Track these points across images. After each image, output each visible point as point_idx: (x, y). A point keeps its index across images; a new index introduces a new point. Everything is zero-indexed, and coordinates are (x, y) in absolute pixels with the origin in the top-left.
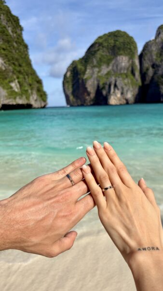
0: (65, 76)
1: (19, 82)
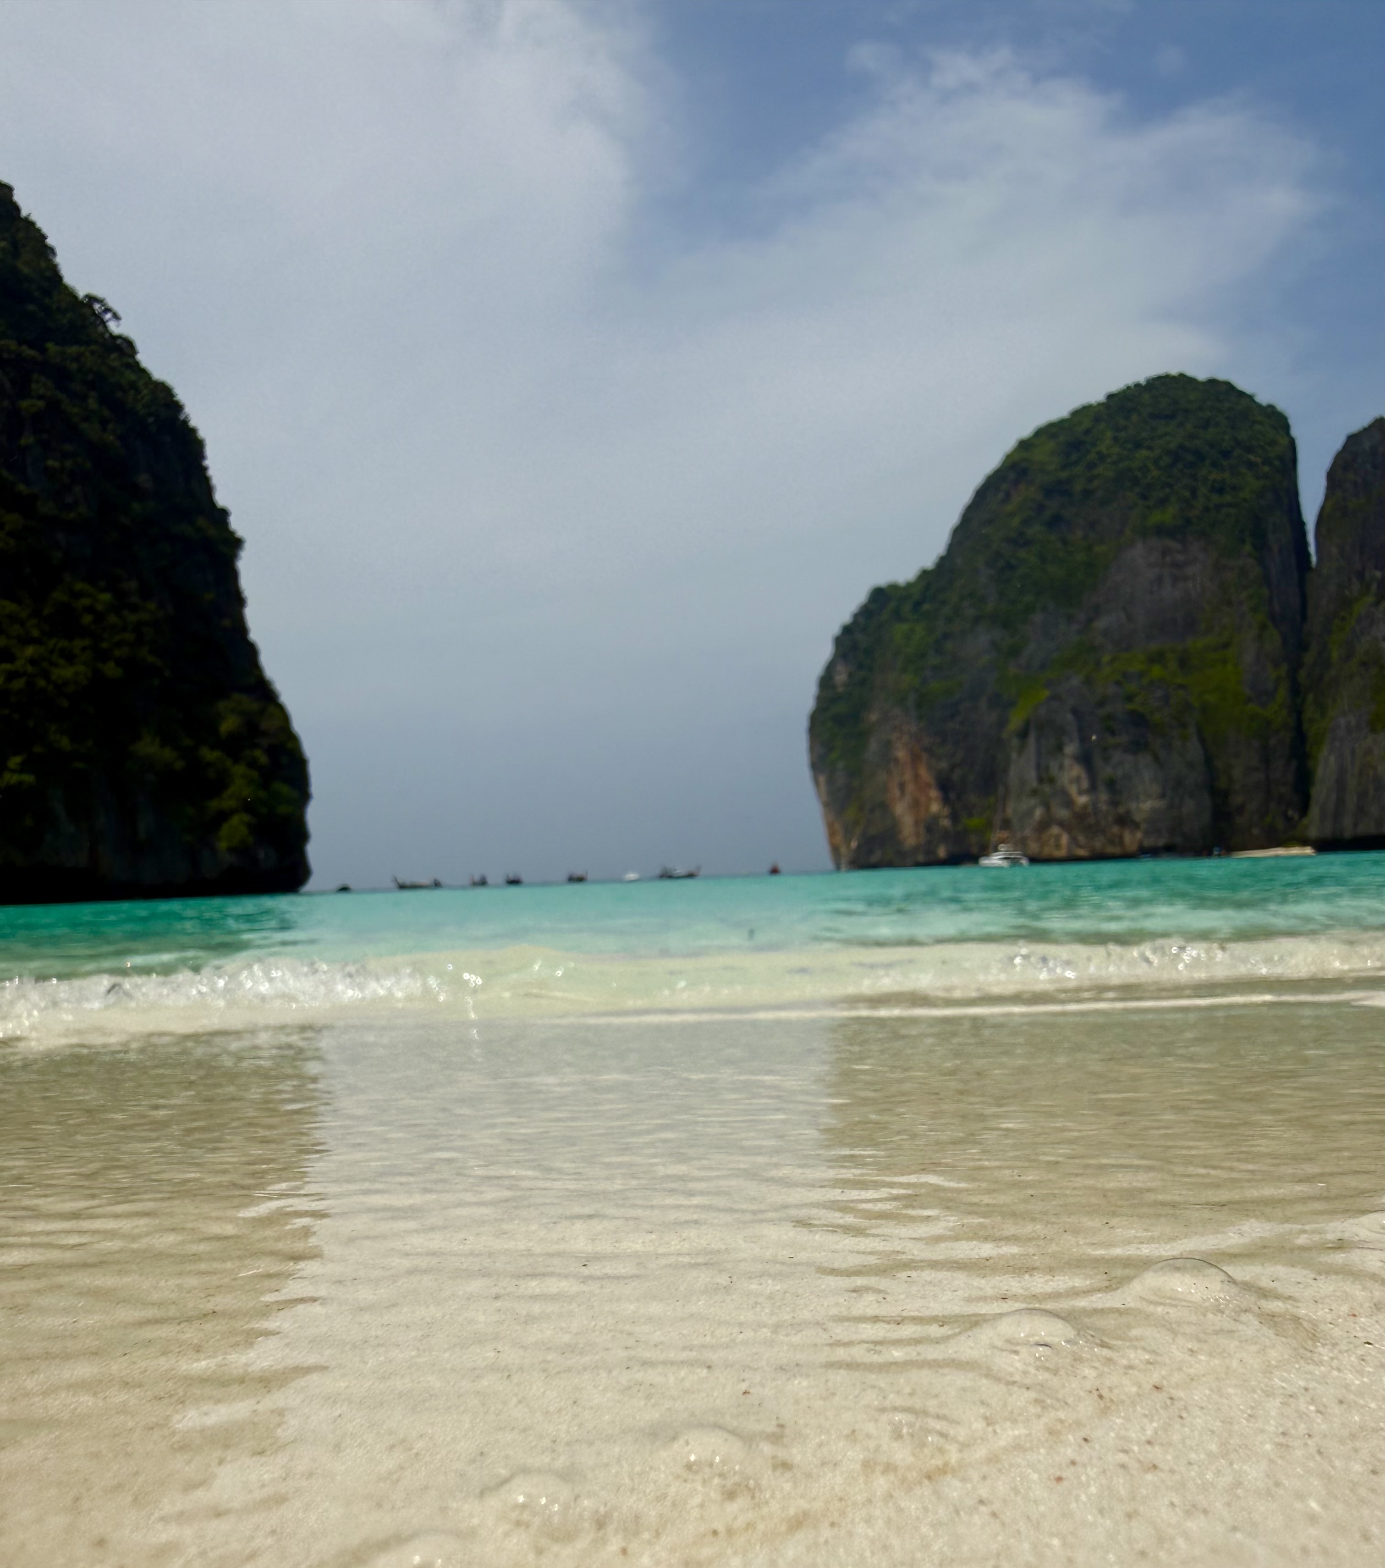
0: (826, 681)
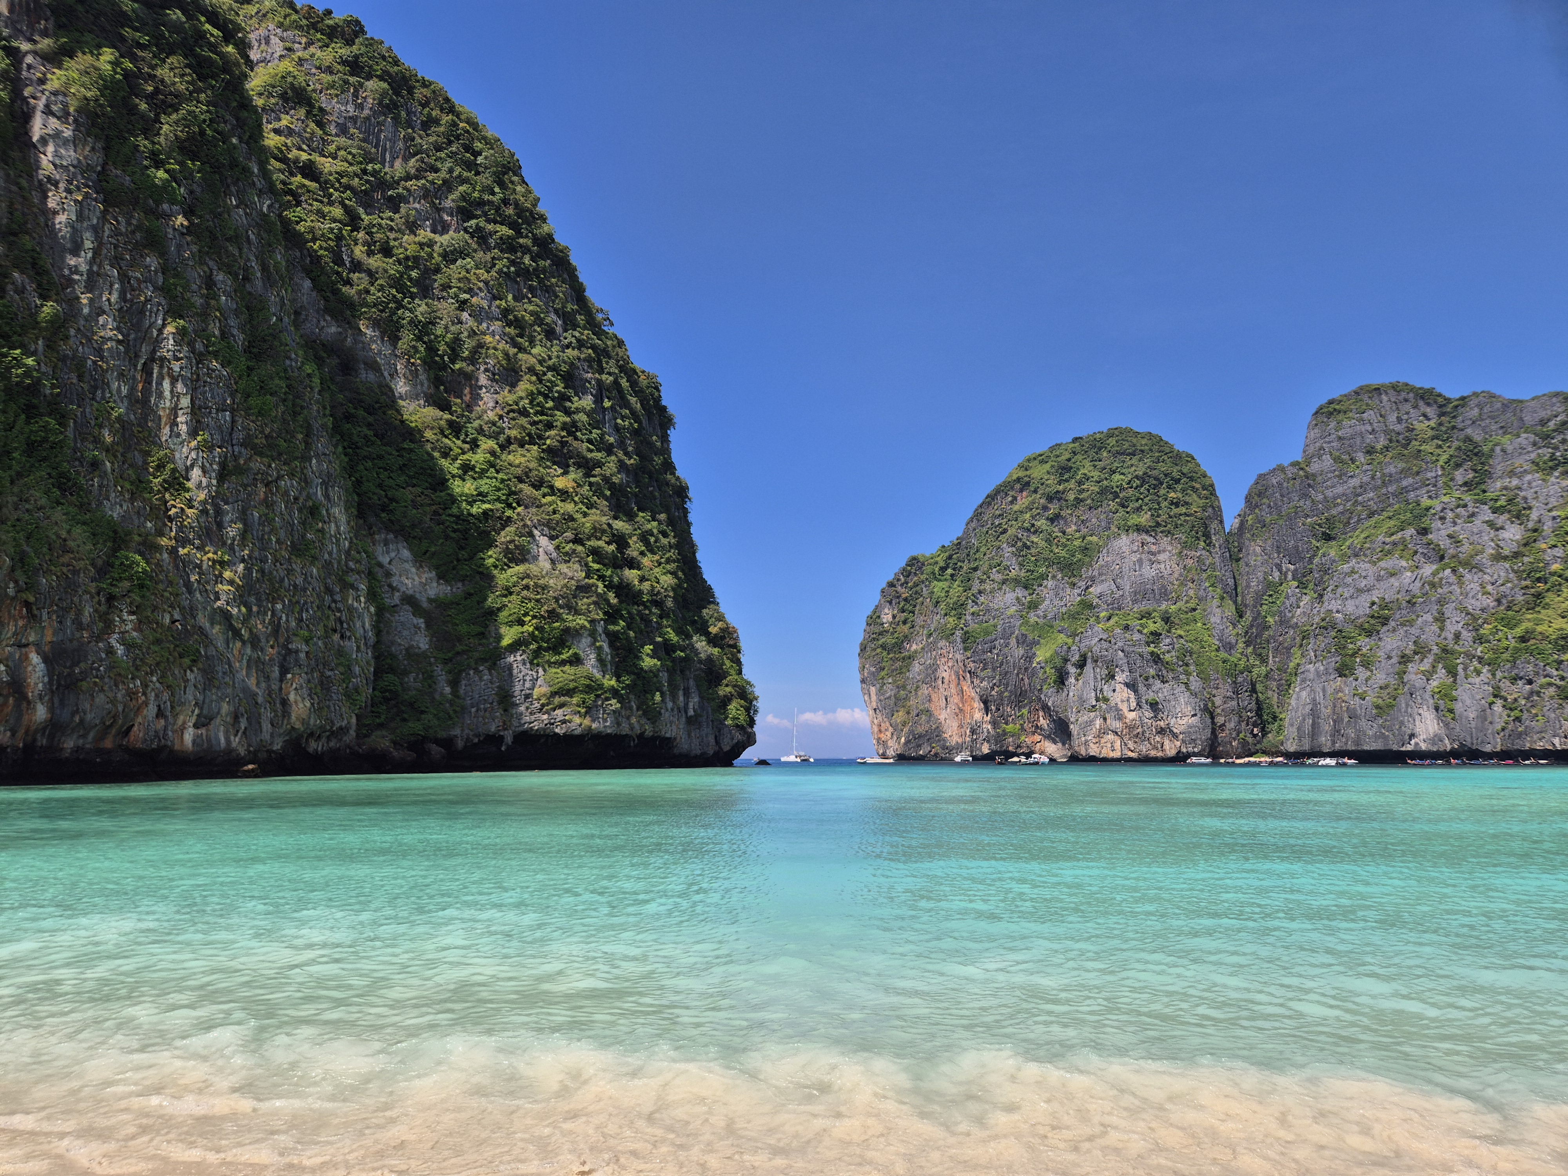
1: (611, 636)
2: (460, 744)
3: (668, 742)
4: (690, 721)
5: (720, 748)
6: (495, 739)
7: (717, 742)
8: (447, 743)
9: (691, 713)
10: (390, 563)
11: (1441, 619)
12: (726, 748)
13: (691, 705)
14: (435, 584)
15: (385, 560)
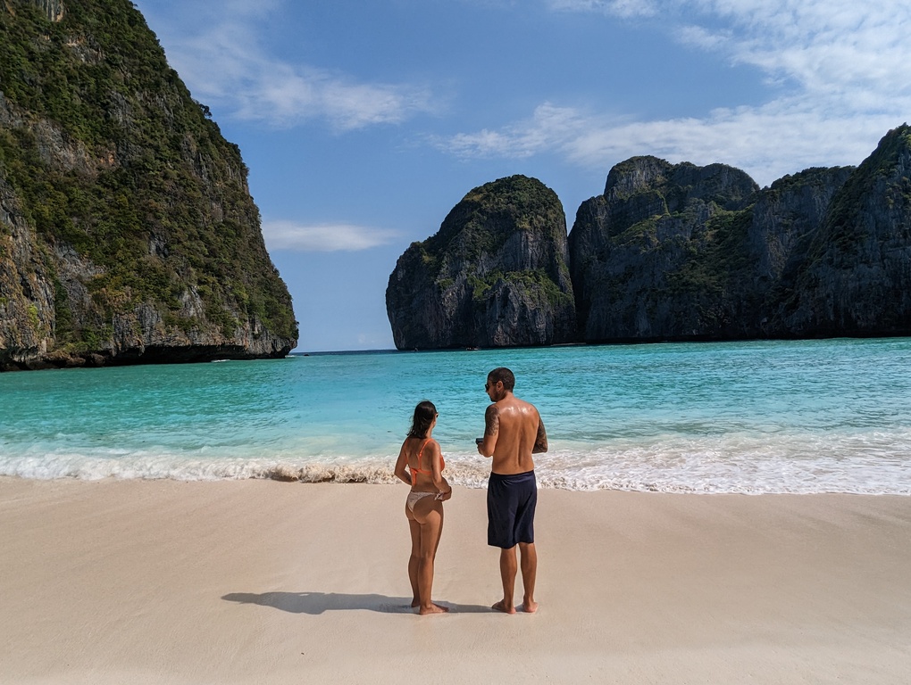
1: (201, 293)
2: (114, 353)
3: (242, 347)
4: (255, 337)
5: (275, 350)
6: (135, 350)
7: (273, 347)
8: (106, 352)
9: (256, 332)
10: (64, 256)
11: (653, 275)
12: (279, 350)
13: (256, 329)
14: (93, 268)
15: (60, 256)
